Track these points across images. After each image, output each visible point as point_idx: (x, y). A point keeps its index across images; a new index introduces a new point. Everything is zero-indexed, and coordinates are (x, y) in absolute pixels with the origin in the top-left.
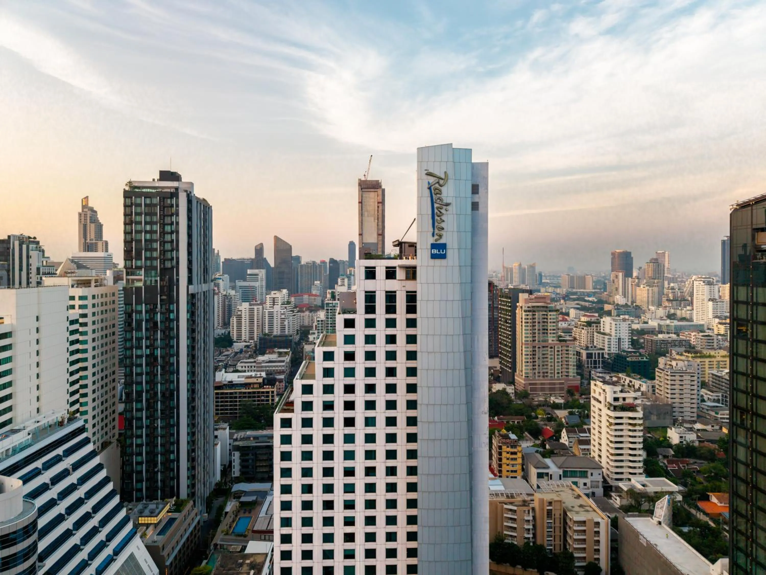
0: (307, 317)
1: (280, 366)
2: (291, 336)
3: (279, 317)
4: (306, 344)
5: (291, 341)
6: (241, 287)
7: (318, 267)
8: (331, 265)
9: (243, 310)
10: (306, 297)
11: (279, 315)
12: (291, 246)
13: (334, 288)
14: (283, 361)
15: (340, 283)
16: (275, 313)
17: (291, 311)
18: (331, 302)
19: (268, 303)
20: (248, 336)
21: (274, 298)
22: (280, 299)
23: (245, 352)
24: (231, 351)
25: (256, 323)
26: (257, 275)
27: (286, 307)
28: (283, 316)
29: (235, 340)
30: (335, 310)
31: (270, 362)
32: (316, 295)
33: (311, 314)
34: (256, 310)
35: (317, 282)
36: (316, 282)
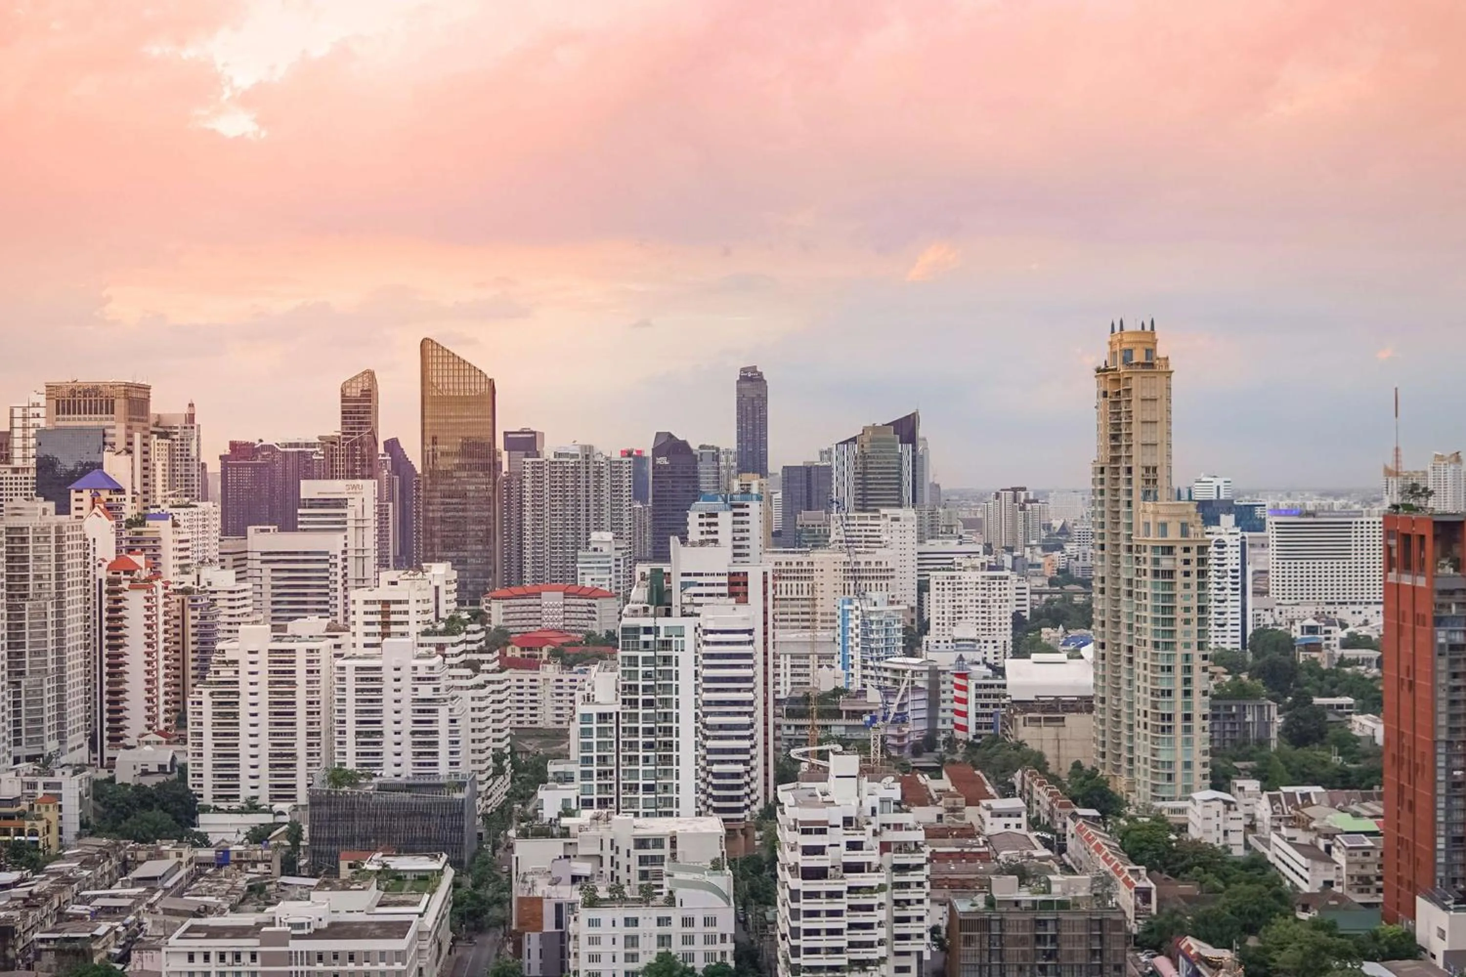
0: (550, 689)
1: (383, 956)
2: (461, 786)
3: (407, 695)
4: (524, 835)
5: (457, 811)
6: (269, 556)
7: (606, 473)
8: (663, 461)
9: (244, 659)
10: (552, 599)
11: (407, 684)
12: (491, 383)
13: (666, 558)
14: (398, 929)
15: (694, 533)
16: (388, 675)
17: (467, 664)
18: (649, 622)
19: (360, 628)
20: (265, 782)
21: (386, 603)
22: (412, 607)
23: (239, 864)
24: (173, 860)
25: (301, 719)
26: (341, 503)
27: (441, 647)
28: (425, 691)
29: (207, 800)
30: (667, 660)
31: (336, 930)
32: (594, 593)
33: (566, 677)
34: (301, 660)
35: (602, 538)
36: (595, 536)
